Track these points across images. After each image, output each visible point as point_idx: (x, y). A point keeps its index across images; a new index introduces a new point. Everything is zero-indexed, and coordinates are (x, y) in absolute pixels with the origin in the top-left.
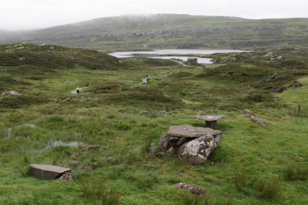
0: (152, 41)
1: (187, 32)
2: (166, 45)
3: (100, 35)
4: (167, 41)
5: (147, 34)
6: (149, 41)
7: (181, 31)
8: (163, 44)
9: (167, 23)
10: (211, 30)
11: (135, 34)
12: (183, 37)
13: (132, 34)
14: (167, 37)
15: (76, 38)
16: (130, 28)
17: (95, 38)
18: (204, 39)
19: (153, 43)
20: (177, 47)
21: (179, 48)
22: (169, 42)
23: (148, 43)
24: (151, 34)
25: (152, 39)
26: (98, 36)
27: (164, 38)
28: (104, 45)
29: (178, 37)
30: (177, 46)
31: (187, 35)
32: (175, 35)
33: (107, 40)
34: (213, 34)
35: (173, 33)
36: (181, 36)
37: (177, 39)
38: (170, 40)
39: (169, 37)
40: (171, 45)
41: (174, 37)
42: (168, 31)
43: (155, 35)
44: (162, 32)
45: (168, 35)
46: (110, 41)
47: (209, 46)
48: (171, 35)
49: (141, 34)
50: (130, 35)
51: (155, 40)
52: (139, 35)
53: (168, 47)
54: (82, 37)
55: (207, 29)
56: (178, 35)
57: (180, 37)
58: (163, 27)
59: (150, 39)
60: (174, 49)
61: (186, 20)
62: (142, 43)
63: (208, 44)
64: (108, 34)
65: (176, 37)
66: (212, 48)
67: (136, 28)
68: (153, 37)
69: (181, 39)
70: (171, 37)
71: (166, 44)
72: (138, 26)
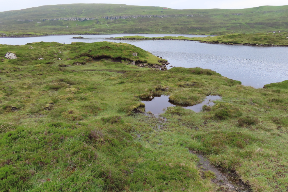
0: (97, 26)
1: (128, 18)
2: (112, 30)
3: (46, 20)
4: (112, 26)
5: (92, 19)
6: (94, 26)
7: (123, 17)
8: (108, 28)
9: (109, 11)
10: (150, 17)
11: (80, 19)
12: (125, 23)
13: (77, 19)
14: (111, 22)
15: (21, 22)
16: (76, 15)
17: (40, 23)
18: (146, 24)
19: (98, 28)
20: (123, 32)
21: (125, 32)
22: (114, 27)
23: (93, 28)
24: (96, 20)
25: (97, 24)
26: (43, 21)
27: (108, 23)
28: (49, 29)
29: (121, 23)
30: (122, 30)
31: (129, 21)
32: (118, 21)
33: (52, 25)
34: (152, 20)
35: (116, 19)
36: (123, 21)
37: (121, 24)
38: (115, 25)
39: (113, 22)
40: (116, 30)
41: (117, 22)
42: (111, 17)
43: (99, 21)
44: (106, 18)
45: (111, 21)
46: (56, 25)
47: (154, 30)
48: (114, 21)
49: (86, 19)
50: (76, 20)
51: (100, 25)
52: (84, 20)
53: (113, 31)
54: (27, 22)
55: (147, 16)
56: (121, 21)
57: (123, 23)
58: (106, 14)
59: (95, 24)
60: (120, 33)
61: (126, 9)
62: (87, 28)
63: (152, 29)
64: (53, 19)
65: (119, 23)
66: (158, 33)
67: (81, 15)
68: (98, 22)
69: (125, 24)
70: (114, 22)
71: (111, 28)
72: (83, 13)
